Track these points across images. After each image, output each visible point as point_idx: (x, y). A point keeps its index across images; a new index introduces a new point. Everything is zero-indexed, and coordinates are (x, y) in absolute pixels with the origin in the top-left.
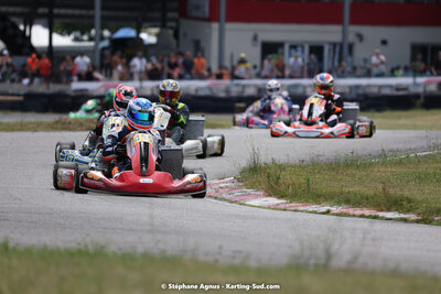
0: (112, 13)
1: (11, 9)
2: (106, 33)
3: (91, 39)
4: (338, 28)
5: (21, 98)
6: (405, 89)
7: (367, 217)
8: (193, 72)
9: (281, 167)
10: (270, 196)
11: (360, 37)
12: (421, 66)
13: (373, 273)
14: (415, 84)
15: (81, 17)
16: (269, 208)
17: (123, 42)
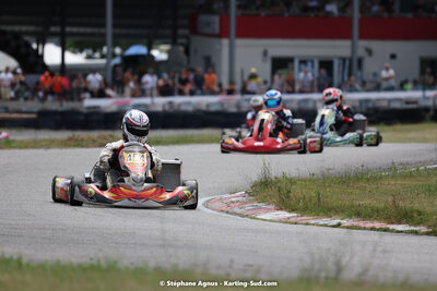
0: (124, 31)
1: (24, 28)
2: (118, 50)
3: (103, 57)
4: (347, 43)
5: (34, 116)
6: (415, 102)
7: (378, 230)
8: (204, 87)
9: (292, 181)
10: (281, 209)
11: (370, 52)
12: (431, 80)
13: (384, 286)
14: (425, 98)
15: (92, 35)
16: (280, 221)
17: (136, 59)
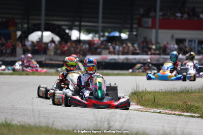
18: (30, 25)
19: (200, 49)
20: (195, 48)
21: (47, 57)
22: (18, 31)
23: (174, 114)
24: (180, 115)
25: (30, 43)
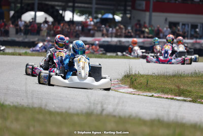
18: (23, 5)
19: (193, 33)
20: (188, 32)
21: (40, 37)
22: (12, 10)
23: (167, 98)
24: (172, 99)
25: (23, 23)
